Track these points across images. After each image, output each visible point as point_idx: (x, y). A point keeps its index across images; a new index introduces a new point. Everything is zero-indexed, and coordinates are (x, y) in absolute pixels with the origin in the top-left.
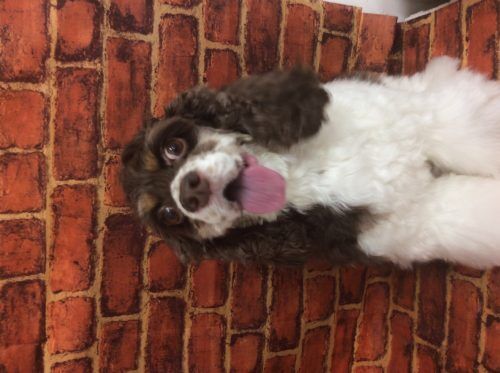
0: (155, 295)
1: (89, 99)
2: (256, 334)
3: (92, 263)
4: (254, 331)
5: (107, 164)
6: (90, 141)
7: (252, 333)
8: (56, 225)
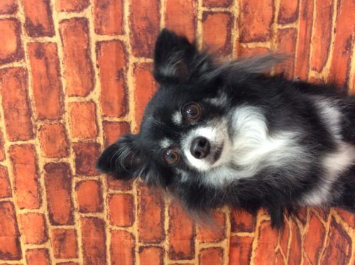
0: (83, 215)
1: (21, 87)
2: (158, 247)
3: (40, 193)
4: (156, 245)
5: (39, 130)
6: (26, 116)
7: (155, 247)
8: (14, 169)
